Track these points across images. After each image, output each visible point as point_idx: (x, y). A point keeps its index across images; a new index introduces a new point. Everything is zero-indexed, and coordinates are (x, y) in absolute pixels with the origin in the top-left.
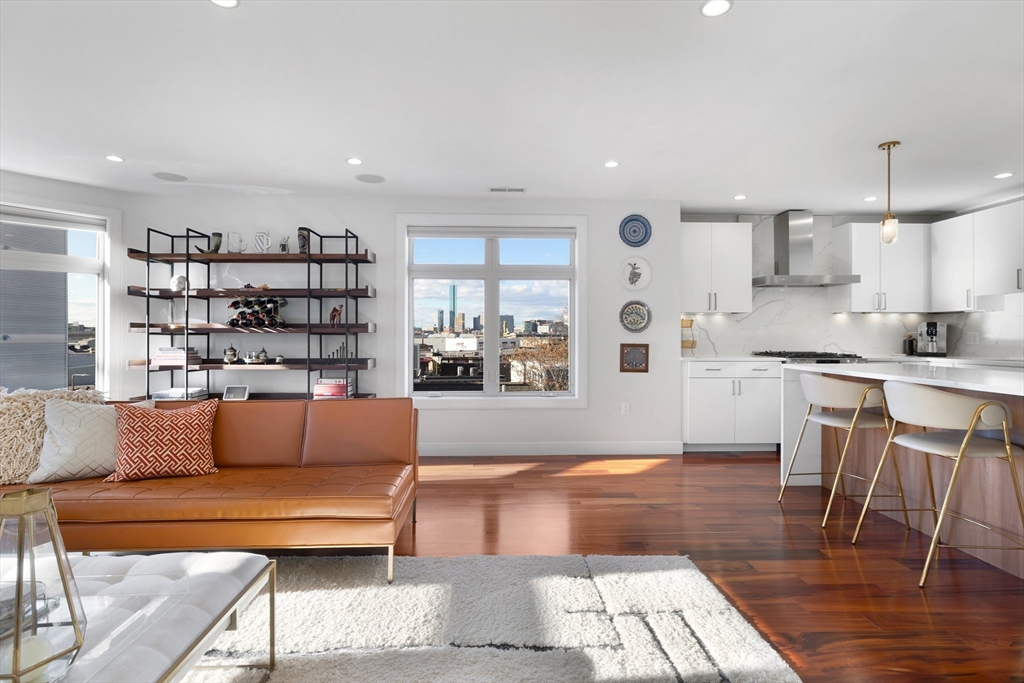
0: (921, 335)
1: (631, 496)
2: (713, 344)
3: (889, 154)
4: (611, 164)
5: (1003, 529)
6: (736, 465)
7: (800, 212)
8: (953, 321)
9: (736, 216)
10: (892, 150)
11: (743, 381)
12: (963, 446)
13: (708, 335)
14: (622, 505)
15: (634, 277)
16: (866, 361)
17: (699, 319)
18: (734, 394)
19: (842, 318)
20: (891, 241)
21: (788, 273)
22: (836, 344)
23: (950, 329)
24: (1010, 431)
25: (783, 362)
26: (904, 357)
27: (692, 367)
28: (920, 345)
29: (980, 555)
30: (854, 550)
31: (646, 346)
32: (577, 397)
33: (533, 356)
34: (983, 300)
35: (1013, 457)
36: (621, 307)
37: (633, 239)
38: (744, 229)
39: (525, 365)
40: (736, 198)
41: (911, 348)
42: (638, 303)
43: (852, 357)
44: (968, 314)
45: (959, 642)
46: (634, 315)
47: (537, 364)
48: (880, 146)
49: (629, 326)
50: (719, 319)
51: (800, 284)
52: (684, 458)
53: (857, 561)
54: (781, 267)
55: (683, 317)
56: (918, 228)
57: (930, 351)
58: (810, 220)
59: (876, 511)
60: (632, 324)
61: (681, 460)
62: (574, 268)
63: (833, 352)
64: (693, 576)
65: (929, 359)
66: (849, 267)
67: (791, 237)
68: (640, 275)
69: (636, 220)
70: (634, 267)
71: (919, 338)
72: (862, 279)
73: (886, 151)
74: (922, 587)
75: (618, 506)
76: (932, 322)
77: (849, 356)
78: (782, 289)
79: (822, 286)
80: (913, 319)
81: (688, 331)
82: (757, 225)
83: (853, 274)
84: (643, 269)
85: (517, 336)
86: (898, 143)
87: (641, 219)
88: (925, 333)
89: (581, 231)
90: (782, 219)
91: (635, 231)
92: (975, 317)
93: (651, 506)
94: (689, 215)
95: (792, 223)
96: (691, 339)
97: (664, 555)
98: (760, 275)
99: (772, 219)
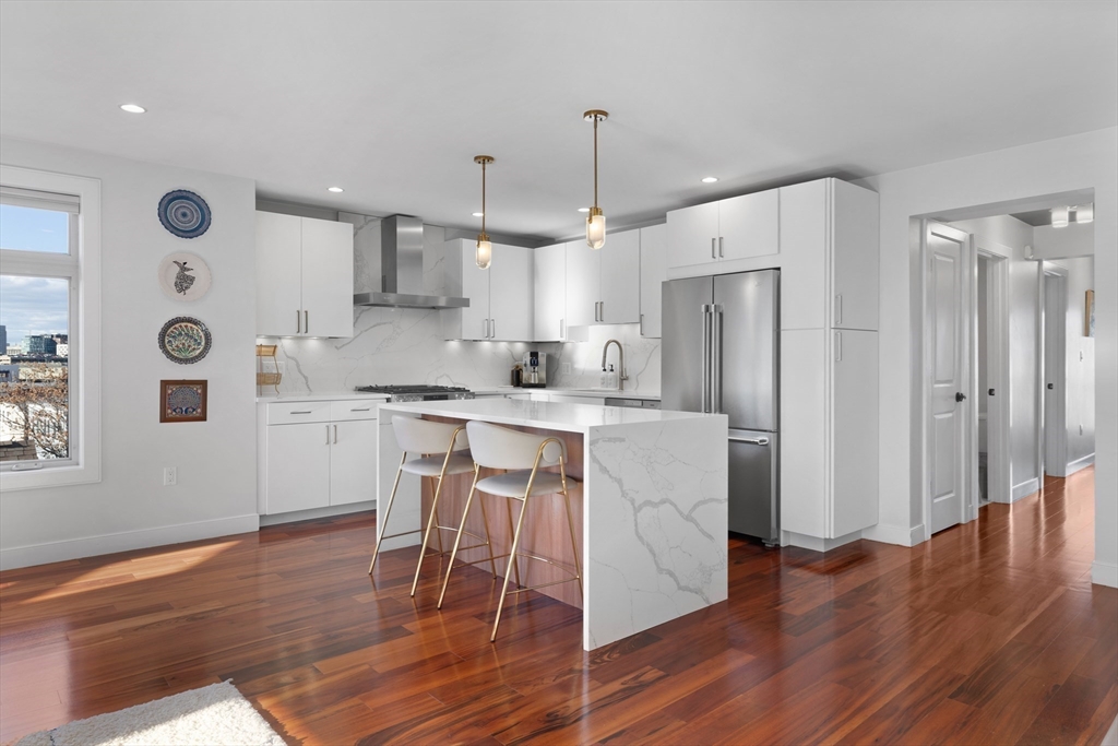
0: (525, 365)
1: (166, 607)
2: (306, 378)
3: (484, 169)
4: (132, 108)
5: (564, 562)
6: (332, 534)
7: (411, 219)
8: (551, 351)
9: (334, 213)
10: (486, 166)
11: (339, 425)
12: (529, 486)
13: (298, 365)
14: (143, 627)
15: (184, 282)
16: (473, 395)
17: (286, 344)
18: (328, 443)
19: (454, 345)
20: (485, 265)
21: (395, 292)
22: (448, 376)
23: (550, 358)
24: (565, 465)
25: (388, 400)
26: (510, 389)
27: (272, 410)
28: (525, 375)
29: (548, 592)
30: (440, 616)
31: (204, 384)
32: (81, 466)
33: (42, 395)
34: (572, 330)
35: (567, 491)
36: (162, 325)
37: (181, 226)
38: (344, 230)
39: (25, 410)
40: (330, 189)
41: (517, 380)
42: (190, 320)
43: (461, 392)
44: (563, 343)
45: (514, 692)
46: (183, 338)
47: (49, 409)
48: (476, 158)
49: (176, 354)
50: (313, 344)
51: (410, 304)
52: (260, 535)
53: (443, 628)
54: (388, 283)
55: (261, 341)
56: (522, 252)
57: (533, 382)
58: (420, 230)
59: (470, 564)
60: (179, 350)
61: (257, 539)
62: (77, 261)
63: (444, 385)
64: (230, 707)
65: (531, 390)
66: (459, 288)
67: (399, 247)
68: (192, 279)
69: (187, 198)
70: (183, 267)
71: (524, 368)
72: (471, 304)
73: (481, 165)
74: (493, 642)
75: (137, 629)
76: (536, 350)
77: (458, 390)
78: (393, 310)
79: (434, 308)
80: (520, 347)
81: (268, 362)
82: (361, 228)
83: (464, 297)
84: (197, 271)
85: (14, 360)
86: (492, 159)
87: (195, 198)
88: (528, 363)
89: (89, 203)
90: (390, 222)
91: (184, 215)
92: (568, 346)
93: (192, 618)
94: (267, 202)
95: (400, 230)
96: (275, 371)
97: (193, 689)
98: (365, 291)
99: (379, 223)
